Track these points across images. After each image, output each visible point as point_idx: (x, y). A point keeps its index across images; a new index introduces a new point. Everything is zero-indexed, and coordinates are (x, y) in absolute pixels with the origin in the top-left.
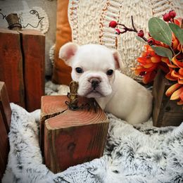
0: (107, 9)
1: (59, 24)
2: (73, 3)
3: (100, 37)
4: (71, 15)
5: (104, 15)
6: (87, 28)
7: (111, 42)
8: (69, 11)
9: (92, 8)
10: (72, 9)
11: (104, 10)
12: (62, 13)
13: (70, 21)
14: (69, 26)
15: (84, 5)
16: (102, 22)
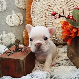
0: (48, 10)
1: (27, 18)
2: (33, 9)
3: (45, 23)
4: (32, 14)
5: (46, 13)
6: (39, 19)
7: (50, 24)
8: (31, 12)
9: (41, 10)
10: (32, 11)
11: (46, 11)
12: (28, 13)
13: (31, 16)
14: (31, 19)
15: (37, 9)
16: (46, 16)
